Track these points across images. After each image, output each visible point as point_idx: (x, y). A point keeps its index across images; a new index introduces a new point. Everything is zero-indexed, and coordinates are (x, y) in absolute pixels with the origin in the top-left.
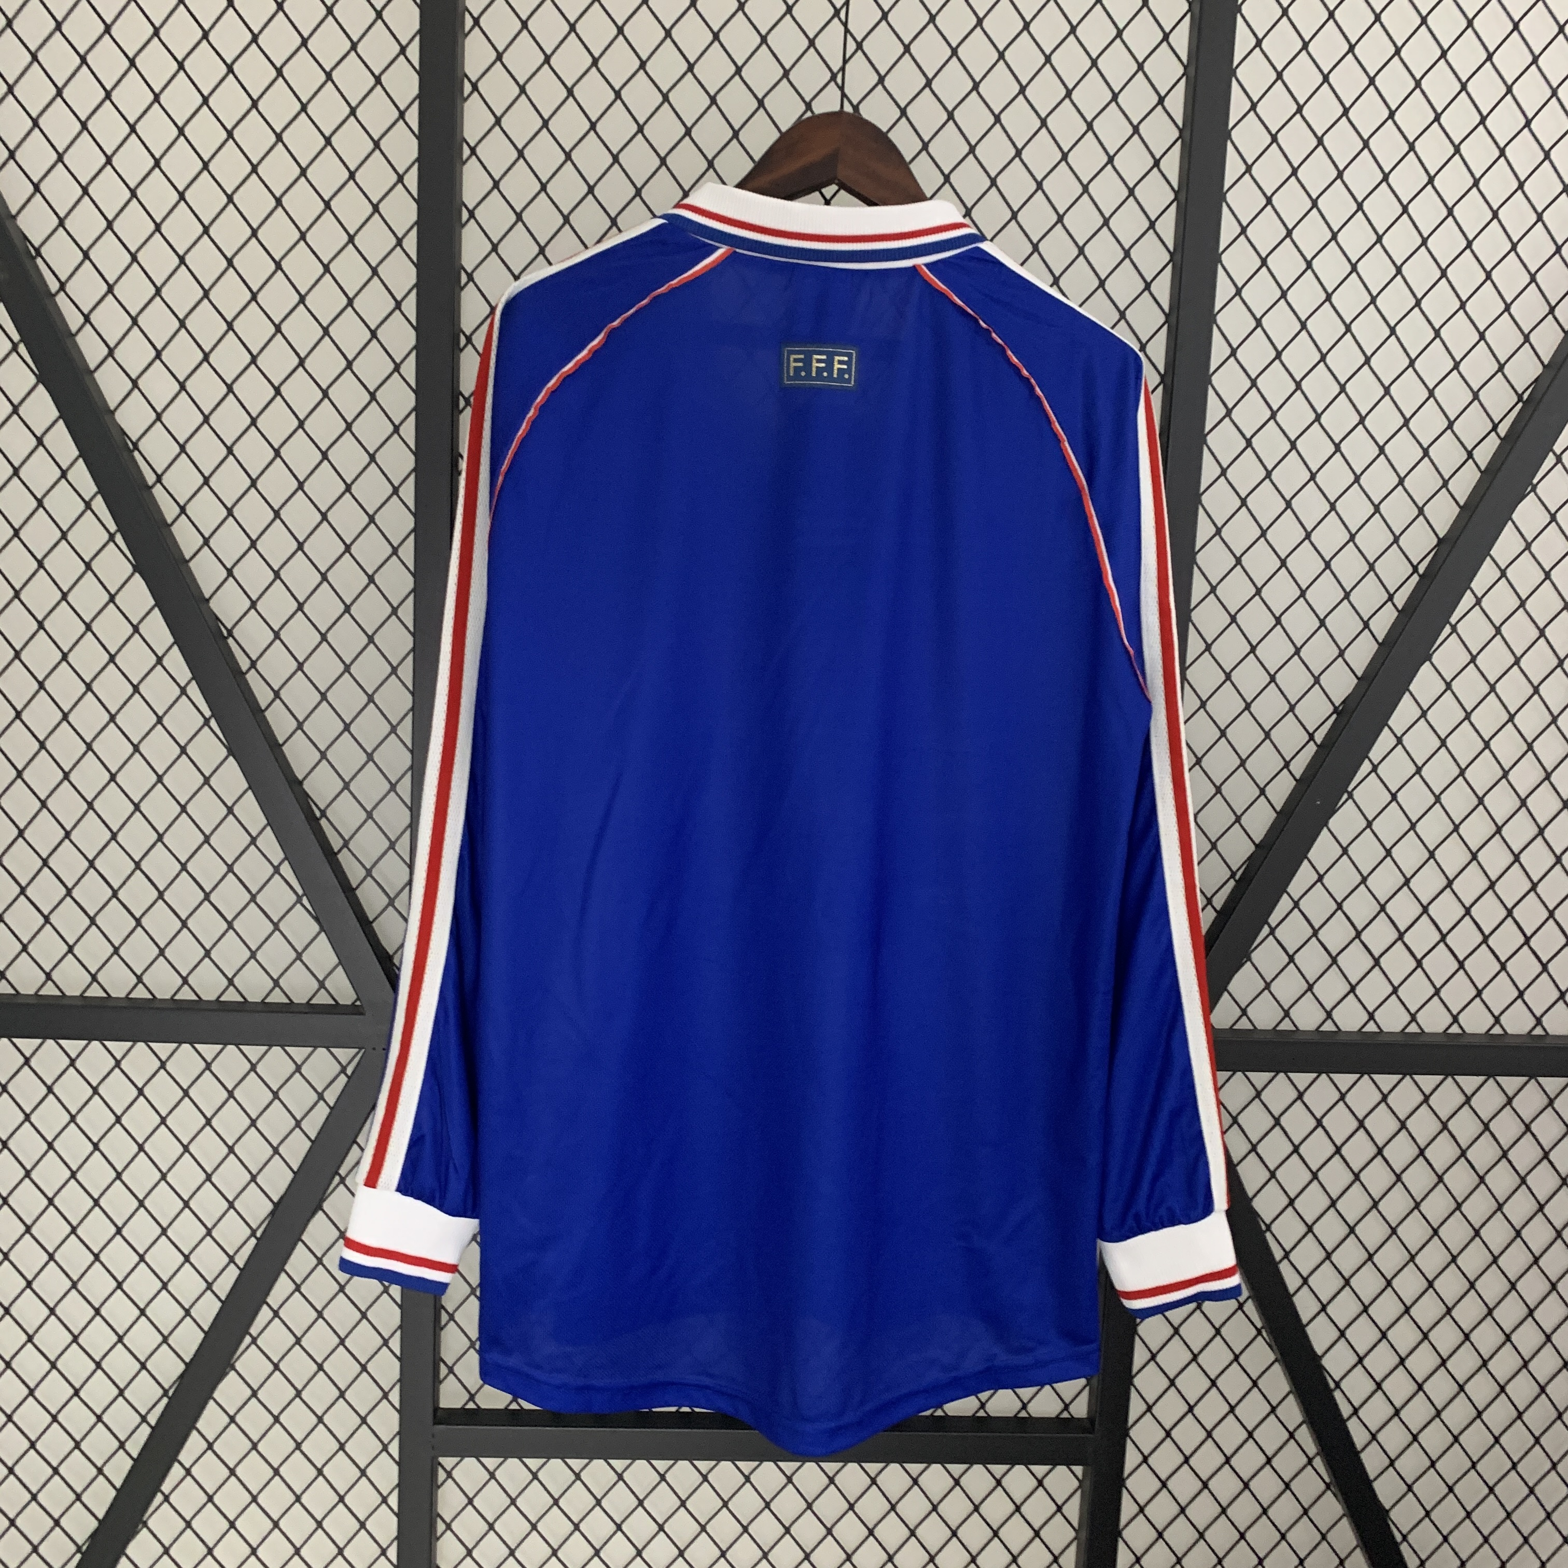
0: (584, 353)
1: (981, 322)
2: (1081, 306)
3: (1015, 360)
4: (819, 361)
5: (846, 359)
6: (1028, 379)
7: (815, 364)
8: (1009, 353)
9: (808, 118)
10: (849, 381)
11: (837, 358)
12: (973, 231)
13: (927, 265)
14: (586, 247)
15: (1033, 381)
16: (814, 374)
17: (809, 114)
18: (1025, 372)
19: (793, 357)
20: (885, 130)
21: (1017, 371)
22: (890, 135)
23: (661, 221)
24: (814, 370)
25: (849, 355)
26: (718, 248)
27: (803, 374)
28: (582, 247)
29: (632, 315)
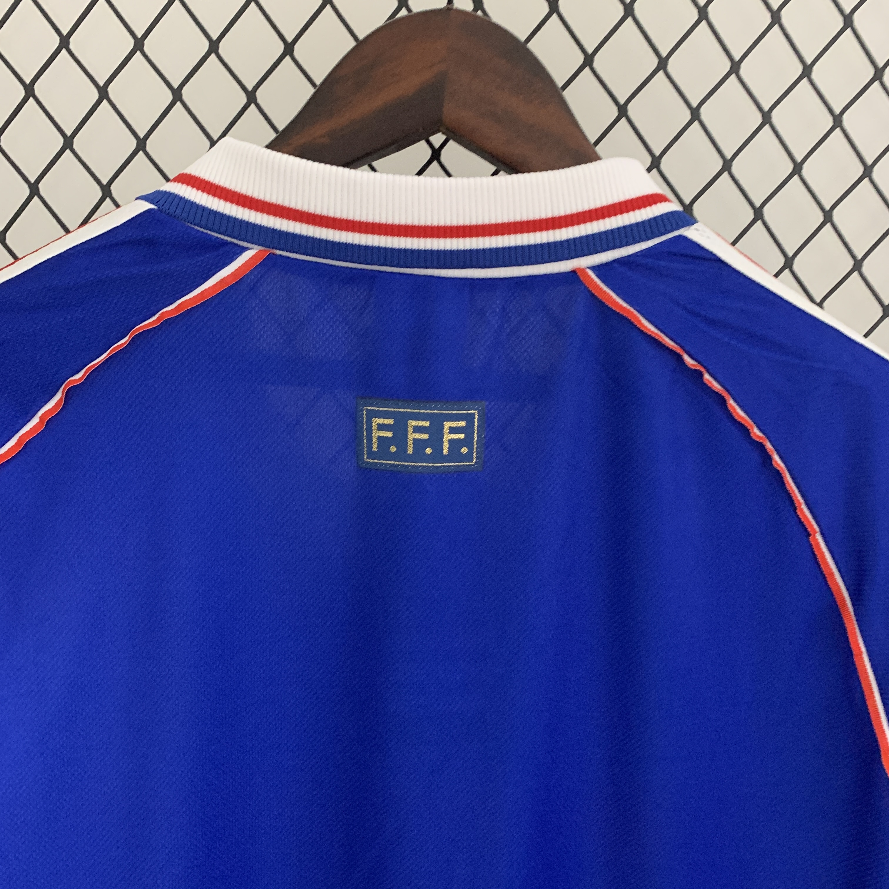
0: (35, 421)
1: (687, 359)
2: (866, 335)
3: (739, 413)
4: (417, 430)
5: (463, 424)
6: (762, 446)
7: (412, 436)
8: (731, 402)
9: (403, 18)
10: (468, 457)
11: (447, 425)
12: (674, 206)
13: (594, 268)
14: (67, 231)
15: (769, 446)
16: (410, 451)
17: (403, 12)
18: (756, 432)
19: (377, 421)
20: (522, 38)
21: (746, 431)
22: (531, 45)
23: (147, 206)
24: (410, 443)
25: (469, 418)
26: (244, 249)
27: (393, 449)
28: (63, 232)
29: (104, 363)
